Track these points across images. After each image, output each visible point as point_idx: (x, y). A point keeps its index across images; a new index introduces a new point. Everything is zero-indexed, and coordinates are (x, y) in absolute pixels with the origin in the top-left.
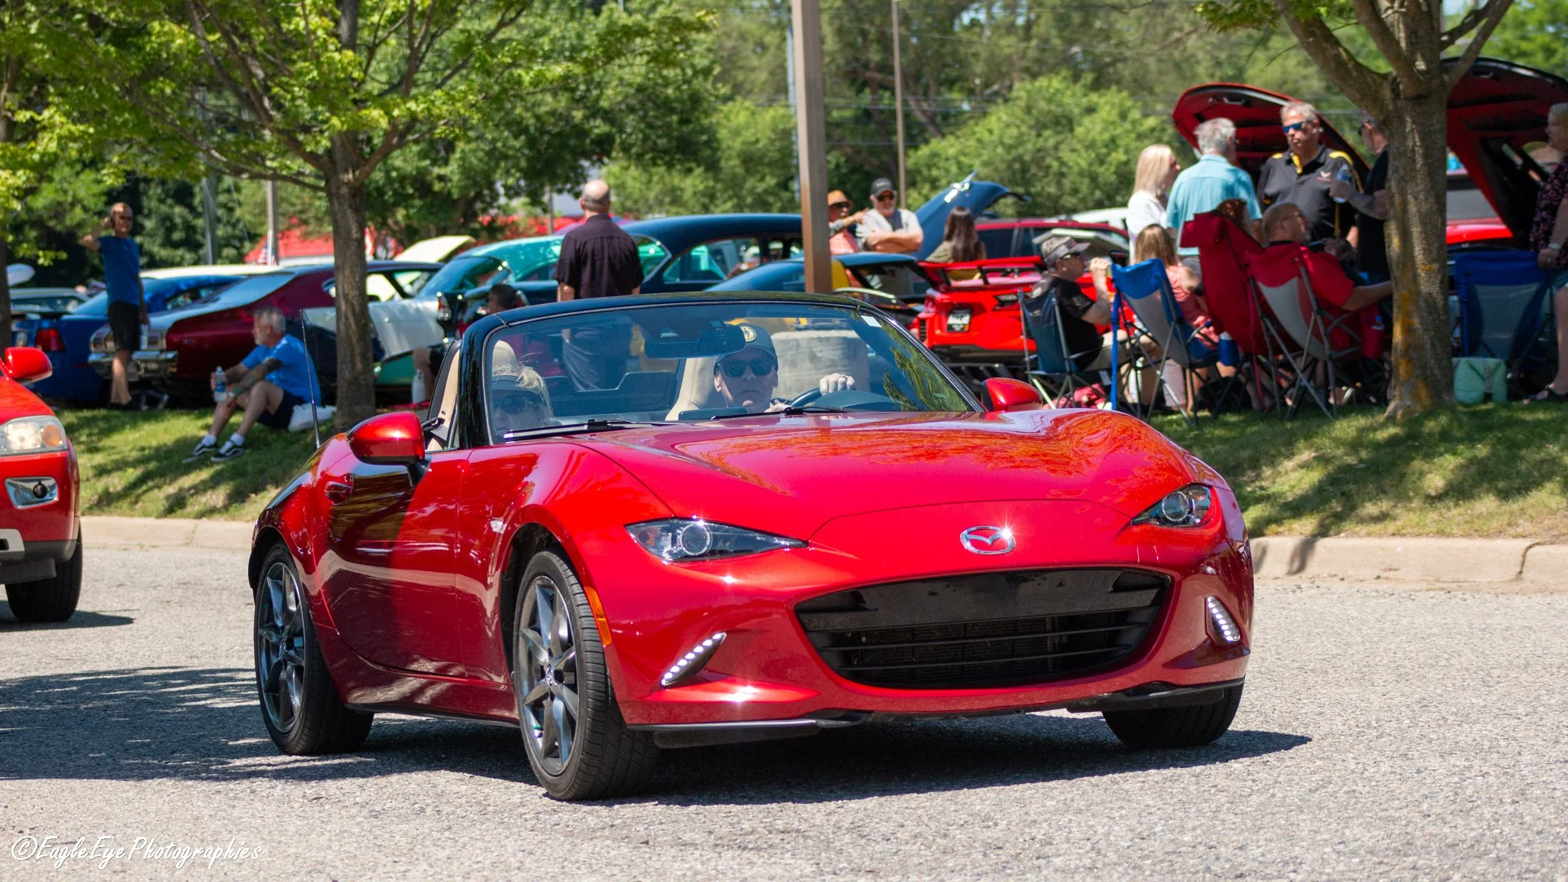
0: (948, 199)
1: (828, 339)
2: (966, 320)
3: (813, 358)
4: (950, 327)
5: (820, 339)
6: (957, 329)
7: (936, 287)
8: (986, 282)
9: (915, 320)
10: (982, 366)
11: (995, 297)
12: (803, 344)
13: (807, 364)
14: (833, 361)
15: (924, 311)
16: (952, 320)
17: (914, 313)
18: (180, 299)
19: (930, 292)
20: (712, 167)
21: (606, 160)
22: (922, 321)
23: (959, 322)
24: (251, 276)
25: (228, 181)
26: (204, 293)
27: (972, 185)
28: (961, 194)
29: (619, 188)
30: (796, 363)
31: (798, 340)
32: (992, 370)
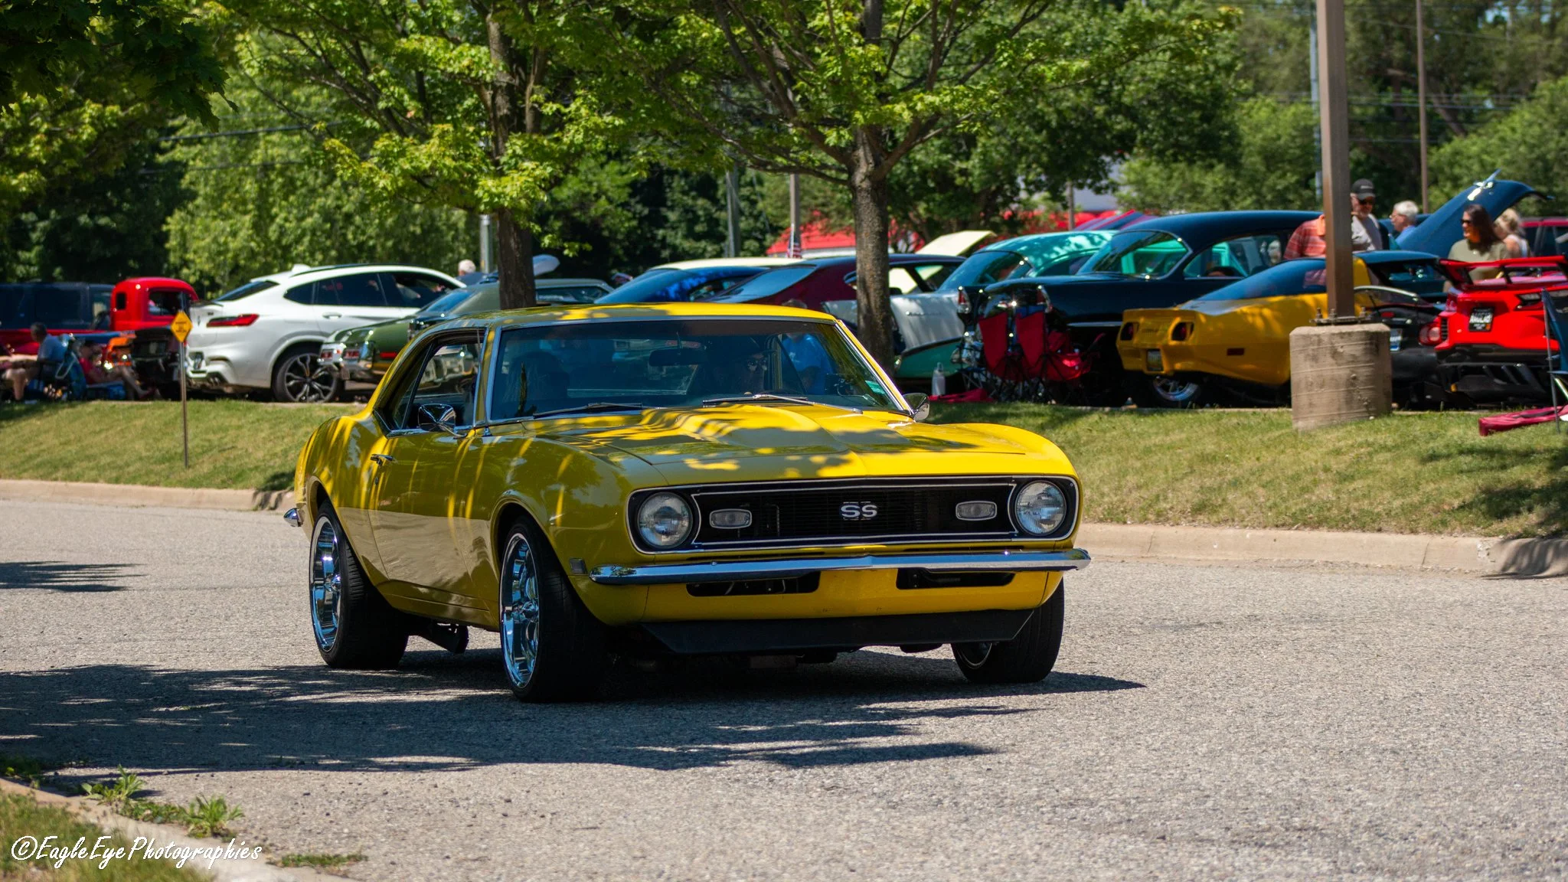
0: (1471, 197)
1: (1350, 334)
2: (1488, 319)
3: (1335, 354)
4: (1472, 326)
5: (1342, 335)
6: (1479, 327)
7: (1457, 286)
8: (1509, 281)
9: (1437, 319)
10: (1503, 366)
11: (1518, 296)
12: (1326, 339)
13: (1330, 360)
14: (1354, 356)
15: (1446, 310)
16: (1473, 319)
17: (1437, 312)
18: (704, 290)
19: (1452, 290)
20: (1233, 162)
21: (1127, 156)
22: (1444, 320)
23: (1481, 320)
24: (773, 268)
25: (751, 173)
26: (726, 285)
27: (1495, 184)
28: (1485, 193)
29: (1140, 183)
30: (1315, 358)
31: (1318, 336)
32: (1513, 370)
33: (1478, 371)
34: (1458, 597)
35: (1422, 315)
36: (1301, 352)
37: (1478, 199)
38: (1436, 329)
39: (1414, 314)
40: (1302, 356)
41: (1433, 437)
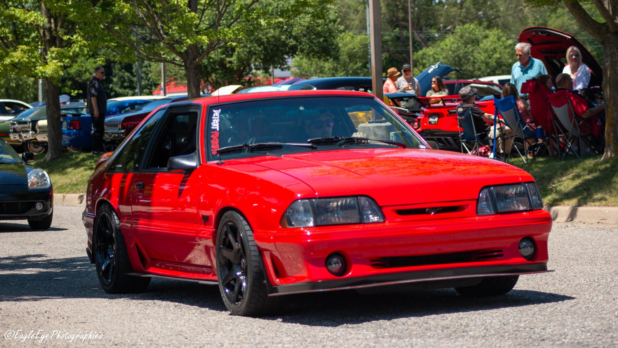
0: (430, 72)
2: (436, 119)
4: (430, 122)
6: (433, 123)
7: (425, 107)
8: (444, 105)
9: (416, 119)
10: (443, 138)
11: (448, 110)
14: (382, 136)
15: (420, 116)
16: (431, 120)
17: (416, 117)
18: (127, 109)
19: (422, 108)
20: (336, 59)
21: (295, 55)
22: (419, 120)
23: (434, 120)
24: (155, 100)
25: (146, 62)
26: (136, 107)
27: (439, 66)
28: (434, 70)
29: (299, 66)
31: (370, 126)
32: (446, 139)
33: (432, 140)
35: (410, 118)
37: (432, 72)
38: (416, 124)
39: (408, 118)
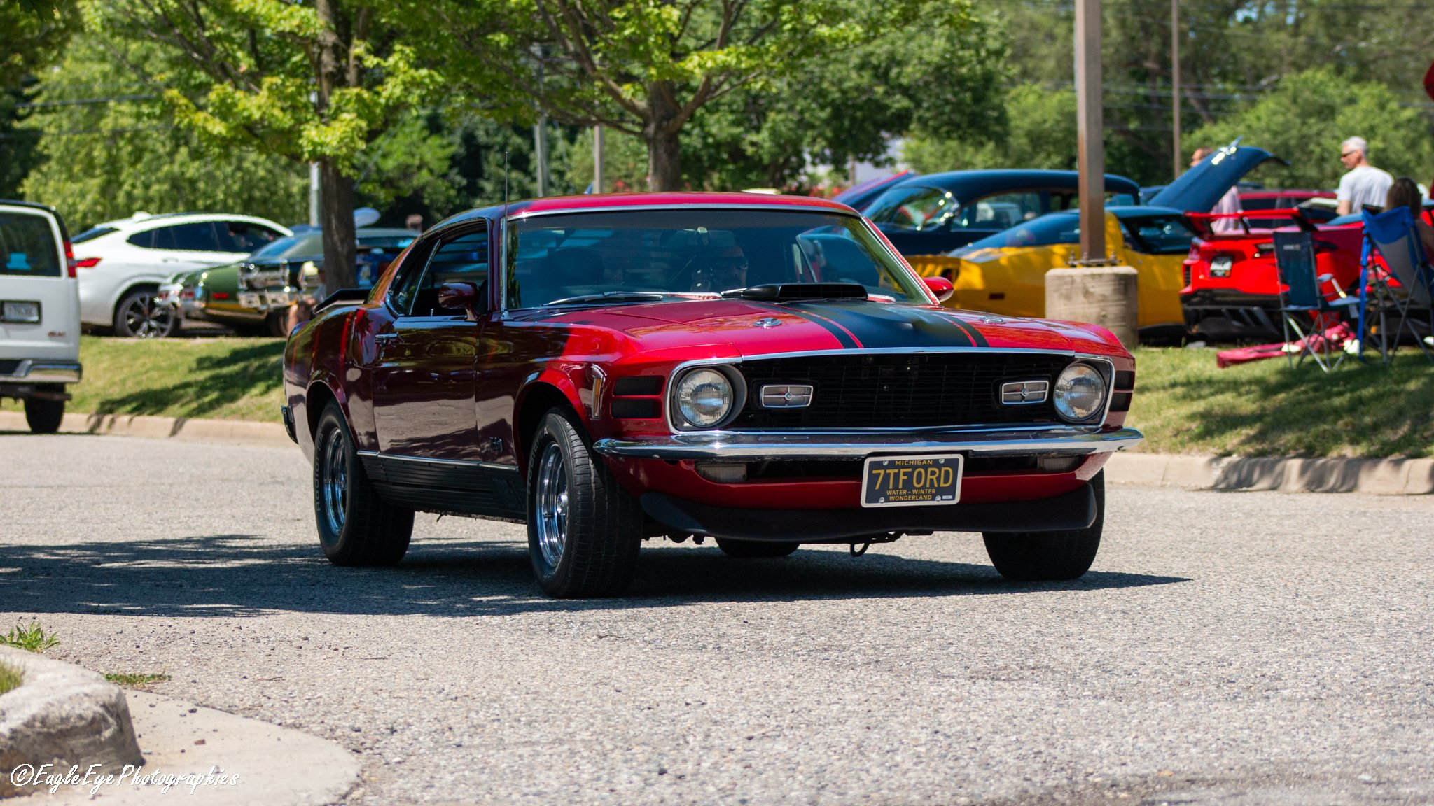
0: (1216, 161)
1: (1100, 275)
2: (1227, 266)
3: (1086, 293)
4: (1213, 273)
5: (1093, 276)
6: (1219, 274)
7: (1200, 235)
8: (1247, 232)
9: (1180, 267)
10: (1241, 309)
11: (1256, 246)
12: (1078, 280)
13: (1081, 298)
14: (1104, 296)
15: (1190, 259)
16: (1215, 267)
19: (1196, 240)
21: (904, 133)
22: (1187, 267)
23: (1221, 267)
27: (1238, 149)
28: (1228, 157)
29: (915, 160)
30: (1068, 297)
31: (1071, 276)
32: (1250, 313)
33: (1218, 313)
34: (1192, 505)
36: (1056, 291)
37: (1222, 163)
40: (1056, 295)
41: (1174, 368)
